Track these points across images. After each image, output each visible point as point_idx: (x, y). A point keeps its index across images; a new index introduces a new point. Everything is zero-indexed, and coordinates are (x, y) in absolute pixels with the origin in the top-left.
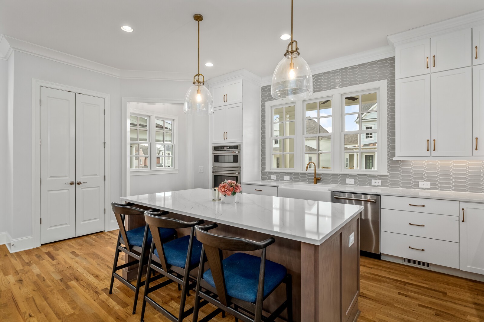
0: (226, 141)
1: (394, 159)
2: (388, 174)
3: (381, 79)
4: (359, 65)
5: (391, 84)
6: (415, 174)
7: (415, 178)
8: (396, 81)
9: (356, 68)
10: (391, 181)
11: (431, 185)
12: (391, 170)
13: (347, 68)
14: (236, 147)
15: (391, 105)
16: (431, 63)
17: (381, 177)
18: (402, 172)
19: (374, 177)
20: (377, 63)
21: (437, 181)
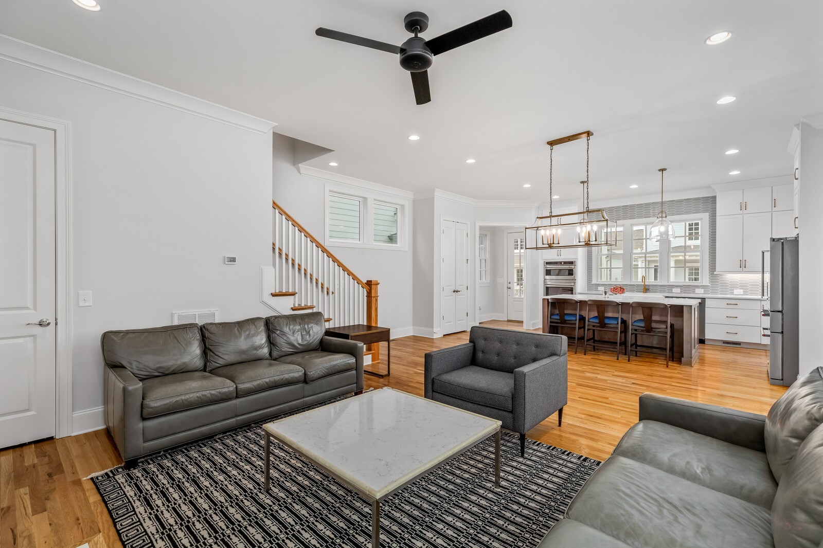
0: (559, 257)
1: (715, 273)
2: (709, 285)
3: (704, 211)
4: (685, 200)
5: (712, 216)
6: (730, 285)
7: (731, 287)
8: (717, 217)
9: (683, 201)
10: (711, 290)
11: (744, 292)
12: (711, 282)
13: (674, 201)
14: (571, 263)
15: (712, 232)
16: (743, 206)
17: (703, 287)
18: (721, 283)
19: (697, 287)
20: (700, 199)
21: (748, 289)
